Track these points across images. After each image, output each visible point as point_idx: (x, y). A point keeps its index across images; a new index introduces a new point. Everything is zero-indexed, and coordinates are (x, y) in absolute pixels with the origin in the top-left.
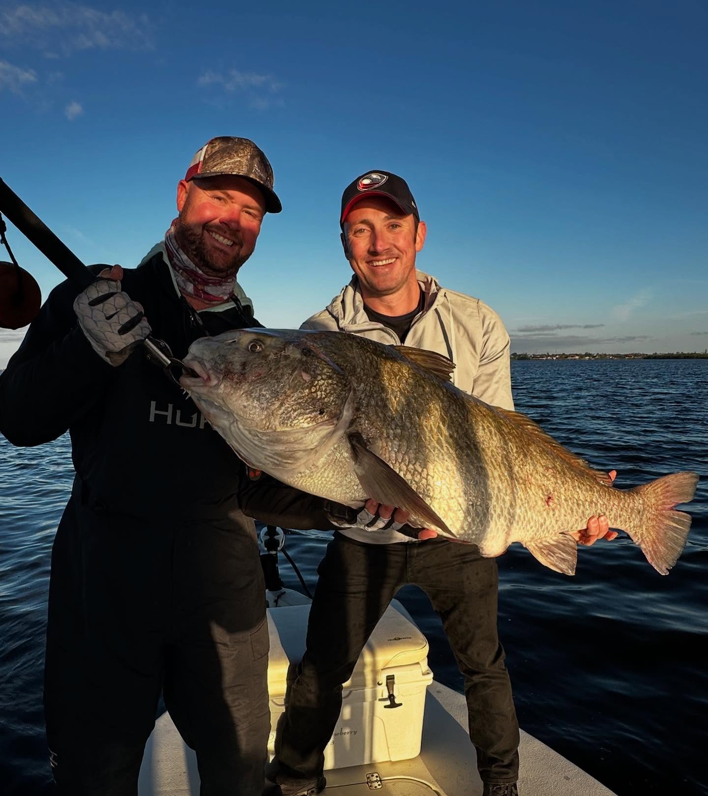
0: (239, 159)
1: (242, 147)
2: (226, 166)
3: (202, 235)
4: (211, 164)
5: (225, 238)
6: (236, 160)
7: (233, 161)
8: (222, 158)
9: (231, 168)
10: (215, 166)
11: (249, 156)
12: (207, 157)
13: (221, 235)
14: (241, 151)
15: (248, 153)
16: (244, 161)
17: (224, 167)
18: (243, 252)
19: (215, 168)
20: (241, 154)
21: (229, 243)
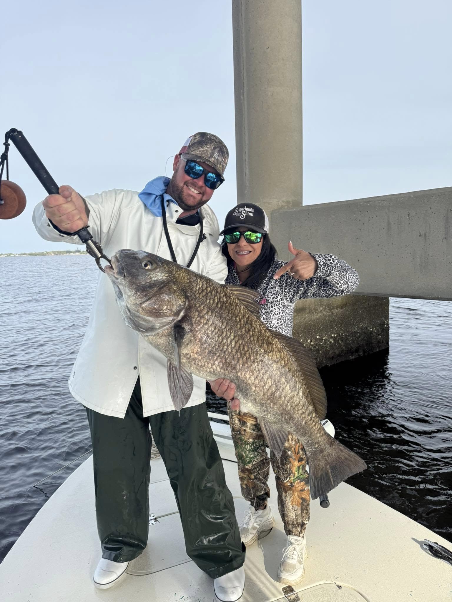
0: (206, 149)
1: (210, 142)
2: (199, 152)
3: (183, 187)
4: (191, 149)
5: (195, 189)
6: (205, 149)
7: (203, 149)
8: (198, 147)
9: (201, 154)
10: (193, 151)
11: (213, 148)
12: (190, 144)
13: (193, 188)
14: (209, 144)
15: (213, 145)
16: (209, 151)
17: (198, 152)
18: (204, 199)
19: (193, 152)
20: (208, 146)
21: (197, 192)
